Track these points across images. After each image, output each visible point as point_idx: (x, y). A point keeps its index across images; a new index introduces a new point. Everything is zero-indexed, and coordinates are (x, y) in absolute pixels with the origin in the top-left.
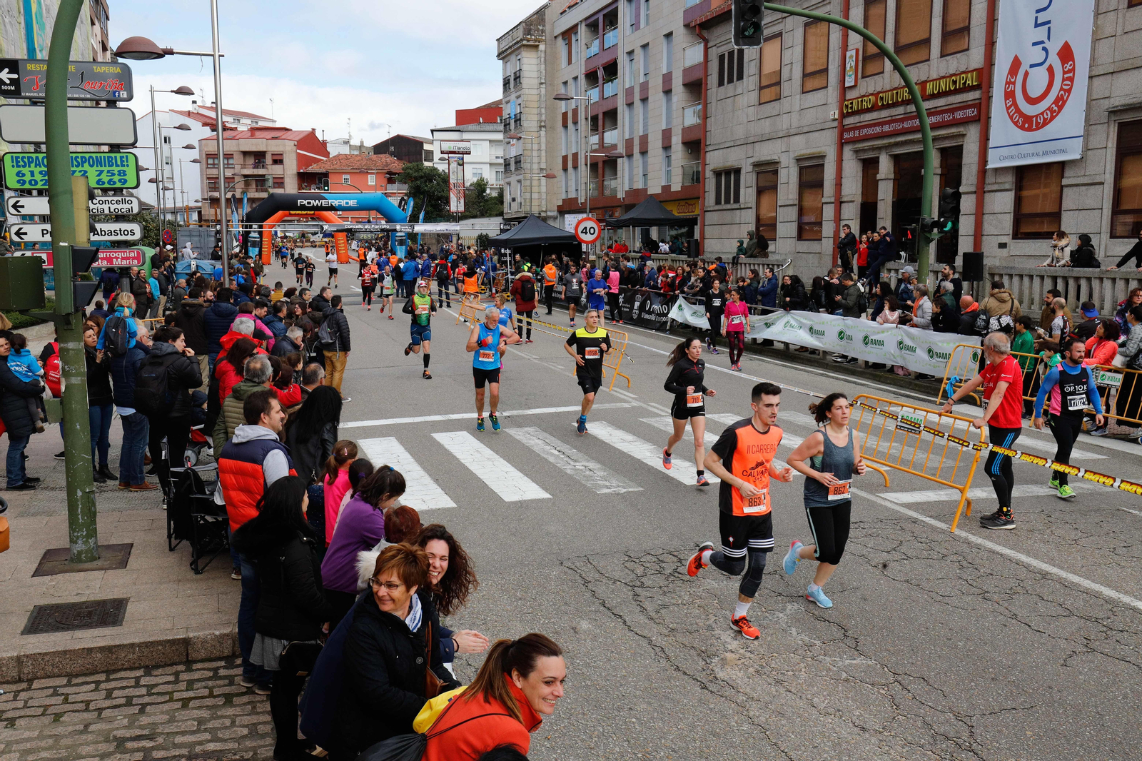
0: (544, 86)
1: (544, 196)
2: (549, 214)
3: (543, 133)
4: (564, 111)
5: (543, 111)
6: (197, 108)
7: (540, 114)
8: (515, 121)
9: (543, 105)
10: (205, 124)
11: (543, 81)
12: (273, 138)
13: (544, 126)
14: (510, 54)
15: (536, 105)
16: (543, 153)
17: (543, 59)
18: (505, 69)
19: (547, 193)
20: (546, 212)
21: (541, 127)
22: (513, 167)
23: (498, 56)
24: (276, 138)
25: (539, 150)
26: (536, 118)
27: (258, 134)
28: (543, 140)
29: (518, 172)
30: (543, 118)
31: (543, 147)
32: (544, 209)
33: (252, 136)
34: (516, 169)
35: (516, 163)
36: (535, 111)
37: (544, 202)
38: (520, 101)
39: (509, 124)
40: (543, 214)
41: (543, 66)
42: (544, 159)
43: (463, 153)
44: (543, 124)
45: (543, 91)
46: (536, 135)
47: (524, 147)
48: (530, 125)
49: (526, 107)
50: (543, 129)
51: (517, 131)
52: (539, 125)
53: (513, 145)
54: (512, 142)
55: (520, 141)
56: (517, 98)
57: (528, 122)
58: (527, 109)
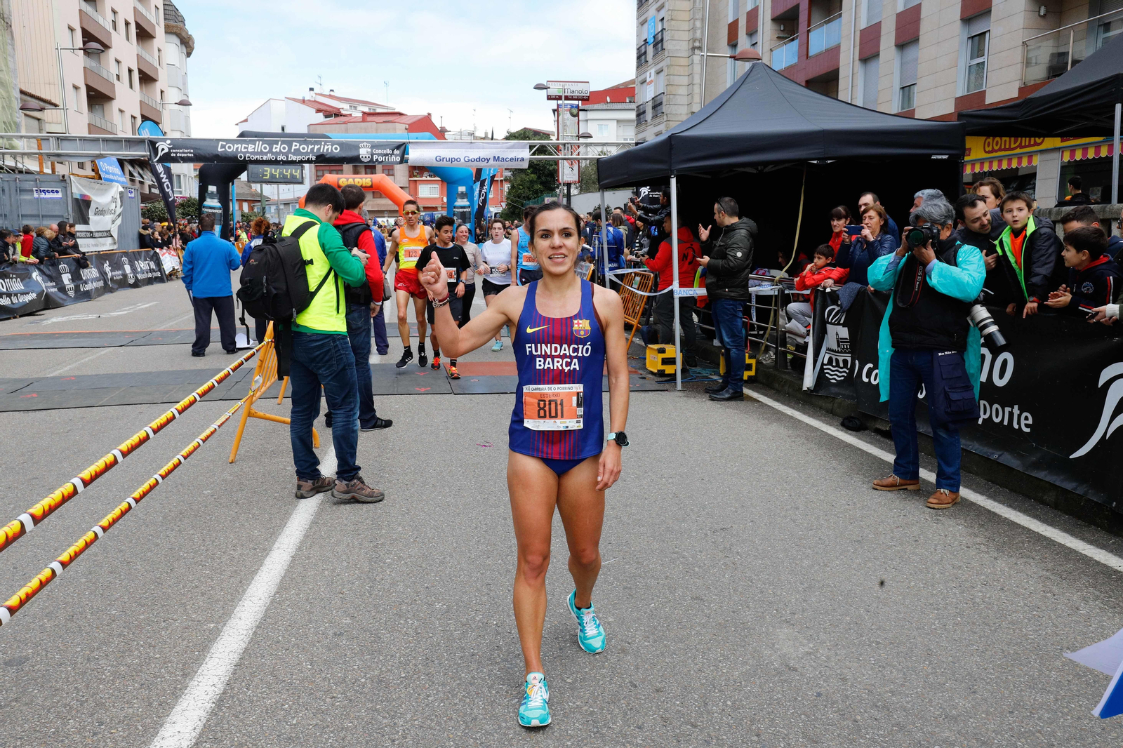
3: (697, 58)
4: (730, 20)
5: (698, 24)
6: (314, 95)
7: (694, 29)
8: (655, 46)
10: (318, 111)
12: (384, 122)
13: (699, 48)
15: (686, 16)
16: (697, 89)
21: (694, 48)
22: (649, 115)
24: (388, 122)
25: (691, 84)
26: (686, 36)
27: (370, 118)
28: (697, 69)
29: (658, 120)
30: (698, 35)
31: (697, 80)
33: (364, 120)
34: (655, 116)
35: (654, 107)
36: (686, 26)
38: (662, 14)
39: (645, 53)
43: (579, 99)
44: (697, 44)
46: (684, 62)
47: (668, 80)
48: (678, 48)
49: (672, 20)
50: (697, 51)
51: (656, 60)
52: (691, 47)
53: (651, 82)
54: (648, 80)
55: (662, 74)
56: (659, 10)
57: (674, 42)
58: (673, 22)
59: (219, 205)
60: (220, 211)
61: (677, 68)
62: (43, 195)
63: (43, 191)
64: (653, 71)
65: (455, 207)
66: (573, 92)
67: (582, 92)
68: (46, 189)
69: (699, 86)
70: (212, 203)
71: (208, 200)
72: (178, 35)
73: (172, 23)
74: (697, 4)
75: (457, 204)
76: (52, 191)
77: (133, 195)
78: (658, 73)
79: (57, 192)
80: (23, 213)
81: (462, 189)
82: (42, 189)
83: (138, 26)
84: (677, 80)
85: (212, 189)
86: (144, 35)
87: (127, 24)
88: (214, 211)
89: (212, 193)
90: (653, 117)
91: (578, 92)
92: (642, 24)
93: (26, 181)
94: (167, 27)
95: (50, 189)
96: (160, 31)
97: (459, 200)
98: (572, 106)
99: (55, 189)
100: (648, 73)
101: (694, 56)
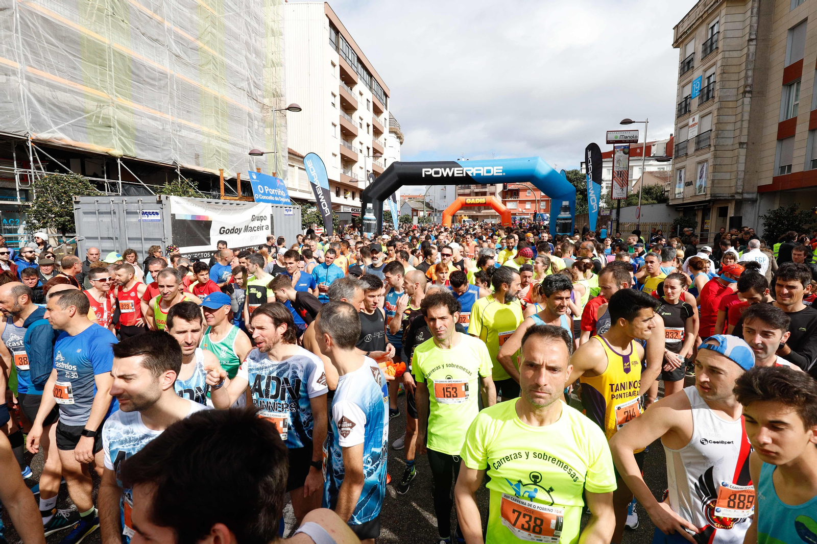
0: (754, 43)
1: (742, 175)
2: (746, 196)
3: (747, 100)
5: (750, 73)
7: (746, 77)
8: (700, 98)
9: (751, 66)
11: (753, 37)
13: (750, 92)
14: (699, 25)
15: (737, 69)
16: (746, 125)
17: (755, 10)
18: (683, 53)
19: (745, 172)
20: (742, 193)
21: (745, 92)
22: (690, 149)
23: (676, 41)
25: (739, 121)
26: (735, 85)
28: (747, 108)
29: (702, 151)
30: (750, 81)
31: (746, 117)
32: (740, 191)
34: (699, 149)
35: (699, 142)
36: (735, 77)
37: (740, 183)
38: (709, 73)
39: (688, 105)
40: (737, 197)
41: (755, 19)
42: (745, 132)
43: (630, 142)
44: (748, 89)
45: (752, 49)
46: (734, 104)
47: (718, 119)
48: (728, 94)
49: (724, 73)
50: (747, 95)
51: (701, 108)
52: (741, 90)
53: (694, 125)
54: (691, 123)
55: (711, 115)
56: (705, 71)
57: (725, 90)
58: (725, 75)
59: (374, 218)
60: (375, 222)
61: (726, 109)
62: (145, 218)
63: (146, 212)
64: (697, 117)
65: (558, 219)
66: (626, 137)
67: (633, 137)
68: (148, 211)
69: (747, 122)
70: (370, 216)
71: (367, 214)
72: (395, 133)
73: (393, 127)
74: (750, 58)
75: (560, 216)
76: (153, 213)
77: (291, 213)
78: (702, 117)
79: (157, 214)
80: (130, 236)
81: (566, 203)
82: (144, 211)
83: (374, 127)
84: (725, 119)
85: (370, 205)
86: (377, 132)
87: (368, 126)
88: (371, 222)
89: (370, 208)
90: (696, 150)
91: (630, 137)
92: (683, 87)
93: (132, 203)
94: (390, 128)
95: (151, 211)
96: (386, 131)
97: (562, 213)
98: (625, 147)
99: (155, 211)
100: (691, 120)
101: (745, 99)
